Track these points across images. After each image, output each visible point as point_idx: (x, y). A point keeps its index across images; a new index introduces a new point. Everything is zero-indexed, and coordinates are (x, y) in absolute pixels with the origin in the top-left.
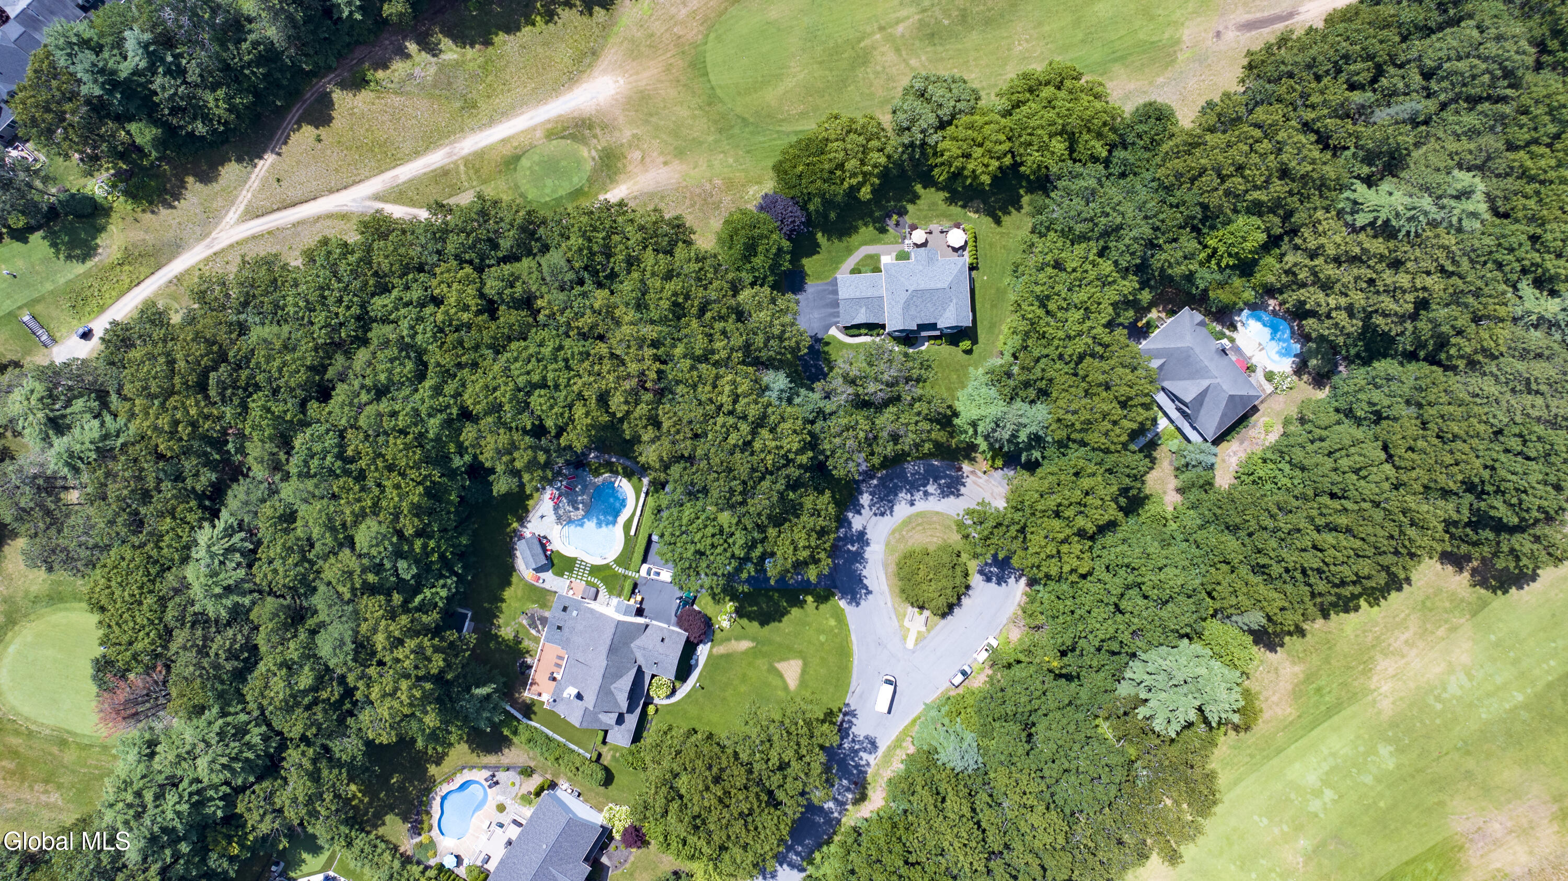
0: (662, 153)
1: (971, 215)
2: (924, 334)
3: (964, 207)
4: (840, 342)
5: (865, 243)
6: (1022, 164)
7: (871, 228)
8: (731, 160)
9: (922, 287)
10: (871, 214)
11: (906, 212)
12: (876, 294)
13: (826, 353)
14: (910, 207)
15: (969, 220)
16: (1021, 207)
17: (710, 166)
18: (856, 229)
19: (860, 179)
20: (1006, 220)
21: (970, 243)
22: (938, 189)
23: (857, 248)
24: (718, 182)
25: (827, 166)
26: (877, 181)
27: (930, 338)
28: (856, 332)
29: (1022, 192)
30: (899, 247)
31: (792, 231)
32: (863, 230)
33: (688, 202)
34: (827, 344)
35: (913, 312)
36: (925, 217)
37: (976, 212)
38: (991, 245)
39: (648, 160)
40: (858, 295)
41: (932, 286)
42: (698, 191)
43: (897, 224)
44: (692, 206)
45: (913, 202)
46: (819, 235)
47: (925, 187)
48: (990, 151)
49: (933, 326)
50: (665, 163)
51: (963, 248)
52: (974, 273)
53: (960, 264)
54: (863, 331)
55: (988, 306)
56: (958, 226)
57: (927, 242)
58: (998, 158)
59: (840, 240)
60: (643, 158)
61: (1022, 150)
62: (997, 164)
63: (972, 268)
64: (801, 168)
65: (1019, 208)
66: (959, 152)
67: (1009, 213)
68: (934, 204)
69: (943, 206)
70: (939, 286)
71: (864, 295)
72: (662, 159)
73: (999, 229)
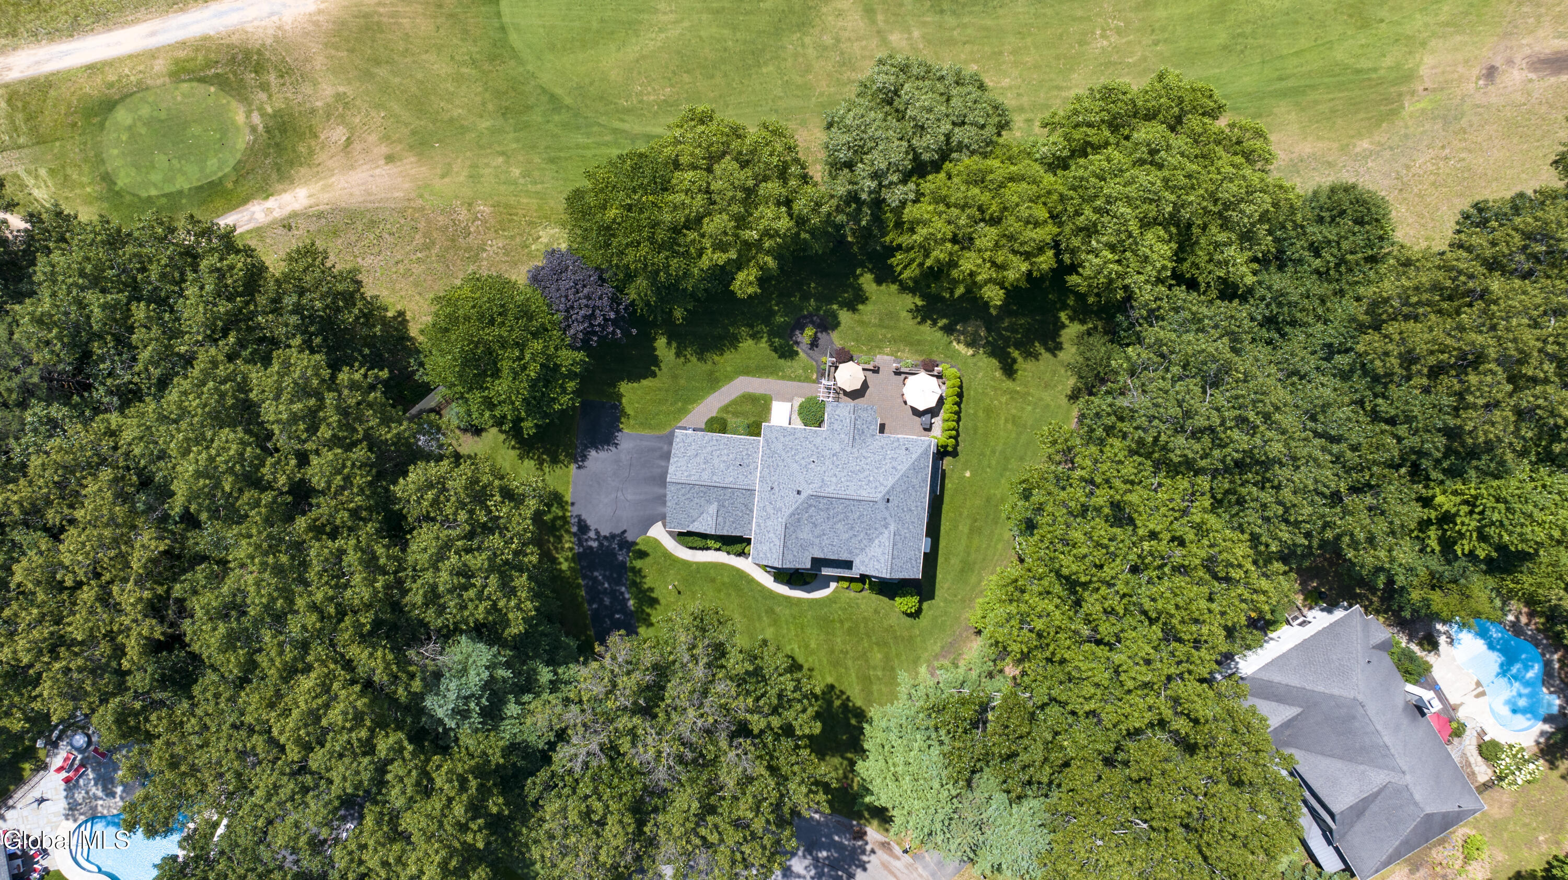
0: (386, 138)
1: (961, 348)
2: (826, 571)
3: (949, 330)
4: (667, 555)
5: (747, 372)
6: (1073, 268)
7: (764, 344)
8: (516, 172)
9: (830, 490)
10: (767, 318)
11: (836, 325)
12: (742, 482)
13: (638, 572)
14: (845, 316)
15: (952, 356)
16: (1059, 347)
17: (474, 178)
18: (734, 341)
19: (733, 255)
20: (1025, 367)
21: (948, 405)
22: (904, 288)
23: (729, 378)
24: (483, 208)
25: (667, 217)
26: (770, 262)
27: (839, 579)
28: (699, 542)
29: (1063, 316)
30: (808, 389)
31: (588, 334)
32: (747, 345)
33: (419, 239)
34: (643, 555)
35: (805, 534)
36: (871, 338)
37: (972, 343)
38: (989, 411)
39: (357, 146)
40: (706, 478)
41: (852, 492)
42: (442, 220)
43: (814, 344)
44: (427, 247)
45: (852, 307)
46: (661, 343)
47: (879, 281)
48: (1011, 238)
49: (848, 565)
50: (390, 159)
51: (933, 412)
52: (947, 462)
53: (916, 453)
54: (710, 543)
55: (964, 528)
56: (929, 367)
57: (865, 385)
58: (1027, 256)
59: (701, 359)
60: (349, 141)
61: (1076, 242)
62: (1022, 265)
63: (942, 453)
64: (612, 213)
65: (1055, 348)
66: (948, 230)
67: (1036, 356)
68: (892, 315)
69: (907, 322)
70: (864, 494)
71: (717, 480)
72: (384, 149)
73: (1009, 384)
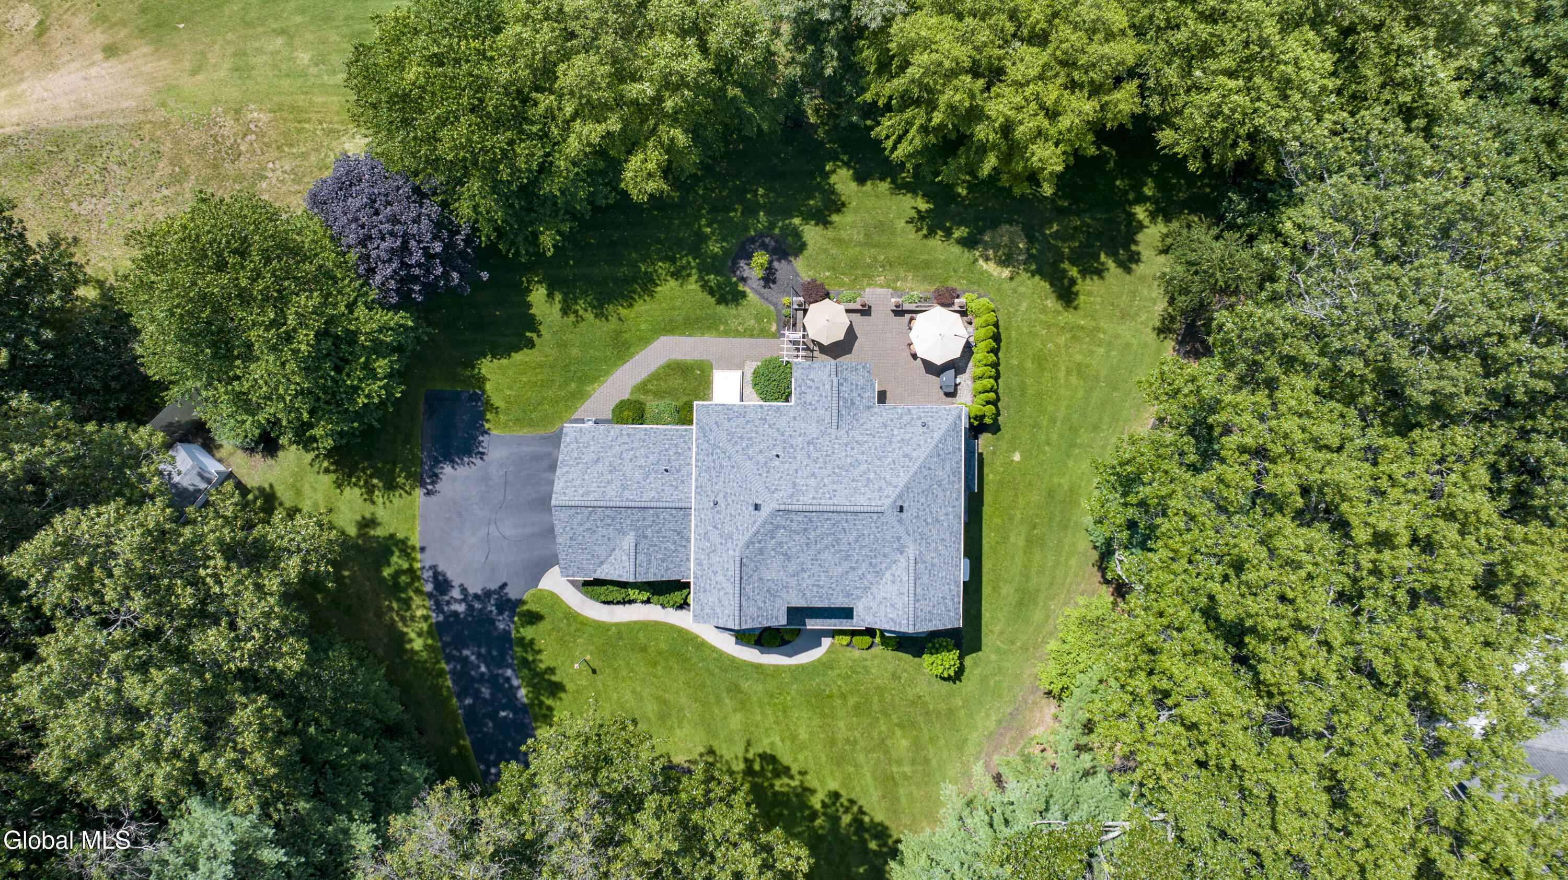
0: (101, 20)
1: (991, 268)
2: (812, 624)
3: (969, 243)
4: (571, 616)
5: (671, 328)
6: (1165, 120)
7: (693, 285)
8: (304, 58)
9: (806, 500)
10: (696, 245)
11: (800, 247)
12: (670, 497)
13: (528, 645)
14: (811, 233)
15: (980, 282)
16: (1135, 258)
17: (242, 70)
18: (648, 284)
19: (614, 124)
20: (1088, 288)
21: (981, 354)
22: (900, 187)
23: (645, 341)
24: (257, 115)
25: (504, 74)
26: (680, 137)
27: (834, 633)
28: (618, 594)
29: (1140, 212)
30: (765, 348)
31: (405, 281)
32: (668, 288)
33: (164, 169)
34: (534, 618)
35: (773, 572)
36: (854, 264)
37: (1006, 261)
38: (1040, 360)
39: (57, 34)
40: (613, 495)
41: (842, 501)
42: (197, 138)
43: (769, 278)
44: (177, 179)
45: (821, 218)
46: (538, 295)
47: (860, 179)
48: (1068, 63)
49: (847, 613)
50: (111, 51)
51: (957, 366)
52: (984, 442)
53: (941, 427)
54: (633, 593)
55: (1018, 539)
56: (946, 299)
57: (851, 335)
58: (1096, 90)
59: (600, 314)
60: (42, 28)
61: (1171, 74)
62: (1089, 107)
63: (977, 428)
64: (413, 72)
65: (1129, 261)
66: (963, 53)
67: (1099, 273)
68: (883, 227)
69: (910, 237)
70: (862, 501)
71: (631, 497)
72: (100, 37)
73: (1067, 317)
